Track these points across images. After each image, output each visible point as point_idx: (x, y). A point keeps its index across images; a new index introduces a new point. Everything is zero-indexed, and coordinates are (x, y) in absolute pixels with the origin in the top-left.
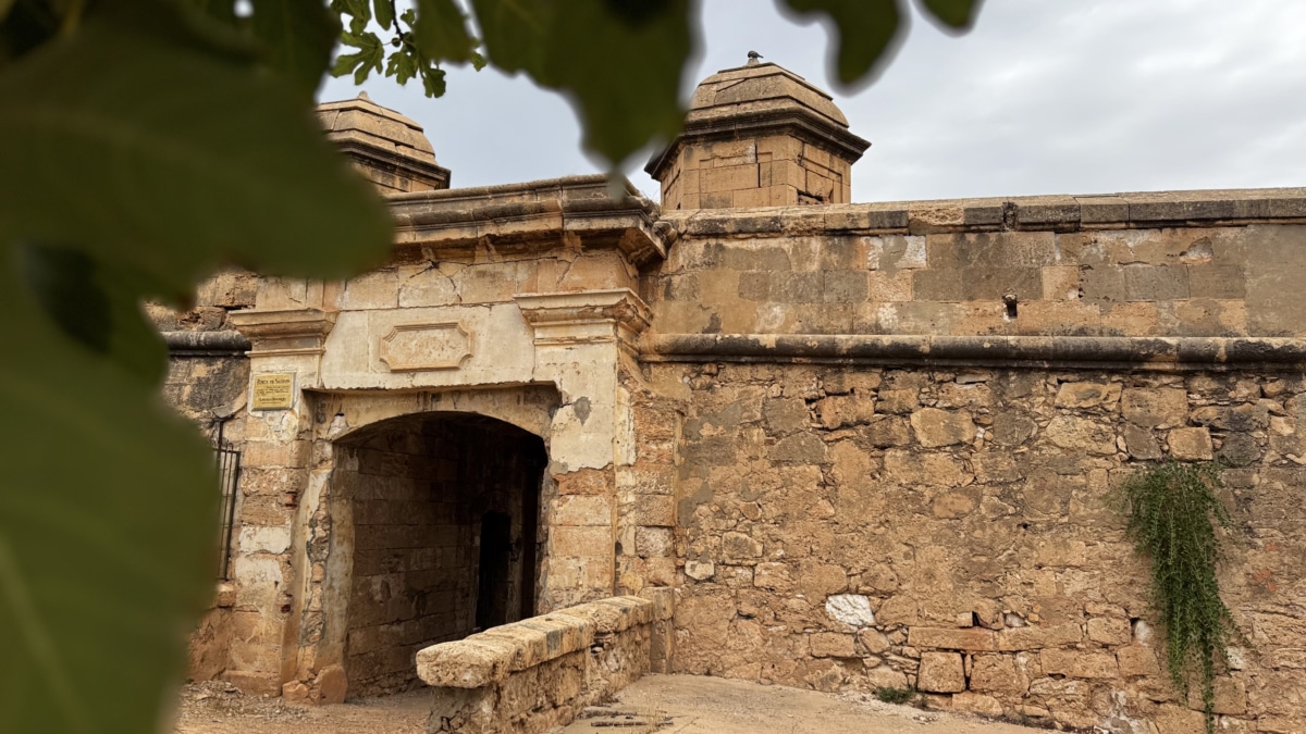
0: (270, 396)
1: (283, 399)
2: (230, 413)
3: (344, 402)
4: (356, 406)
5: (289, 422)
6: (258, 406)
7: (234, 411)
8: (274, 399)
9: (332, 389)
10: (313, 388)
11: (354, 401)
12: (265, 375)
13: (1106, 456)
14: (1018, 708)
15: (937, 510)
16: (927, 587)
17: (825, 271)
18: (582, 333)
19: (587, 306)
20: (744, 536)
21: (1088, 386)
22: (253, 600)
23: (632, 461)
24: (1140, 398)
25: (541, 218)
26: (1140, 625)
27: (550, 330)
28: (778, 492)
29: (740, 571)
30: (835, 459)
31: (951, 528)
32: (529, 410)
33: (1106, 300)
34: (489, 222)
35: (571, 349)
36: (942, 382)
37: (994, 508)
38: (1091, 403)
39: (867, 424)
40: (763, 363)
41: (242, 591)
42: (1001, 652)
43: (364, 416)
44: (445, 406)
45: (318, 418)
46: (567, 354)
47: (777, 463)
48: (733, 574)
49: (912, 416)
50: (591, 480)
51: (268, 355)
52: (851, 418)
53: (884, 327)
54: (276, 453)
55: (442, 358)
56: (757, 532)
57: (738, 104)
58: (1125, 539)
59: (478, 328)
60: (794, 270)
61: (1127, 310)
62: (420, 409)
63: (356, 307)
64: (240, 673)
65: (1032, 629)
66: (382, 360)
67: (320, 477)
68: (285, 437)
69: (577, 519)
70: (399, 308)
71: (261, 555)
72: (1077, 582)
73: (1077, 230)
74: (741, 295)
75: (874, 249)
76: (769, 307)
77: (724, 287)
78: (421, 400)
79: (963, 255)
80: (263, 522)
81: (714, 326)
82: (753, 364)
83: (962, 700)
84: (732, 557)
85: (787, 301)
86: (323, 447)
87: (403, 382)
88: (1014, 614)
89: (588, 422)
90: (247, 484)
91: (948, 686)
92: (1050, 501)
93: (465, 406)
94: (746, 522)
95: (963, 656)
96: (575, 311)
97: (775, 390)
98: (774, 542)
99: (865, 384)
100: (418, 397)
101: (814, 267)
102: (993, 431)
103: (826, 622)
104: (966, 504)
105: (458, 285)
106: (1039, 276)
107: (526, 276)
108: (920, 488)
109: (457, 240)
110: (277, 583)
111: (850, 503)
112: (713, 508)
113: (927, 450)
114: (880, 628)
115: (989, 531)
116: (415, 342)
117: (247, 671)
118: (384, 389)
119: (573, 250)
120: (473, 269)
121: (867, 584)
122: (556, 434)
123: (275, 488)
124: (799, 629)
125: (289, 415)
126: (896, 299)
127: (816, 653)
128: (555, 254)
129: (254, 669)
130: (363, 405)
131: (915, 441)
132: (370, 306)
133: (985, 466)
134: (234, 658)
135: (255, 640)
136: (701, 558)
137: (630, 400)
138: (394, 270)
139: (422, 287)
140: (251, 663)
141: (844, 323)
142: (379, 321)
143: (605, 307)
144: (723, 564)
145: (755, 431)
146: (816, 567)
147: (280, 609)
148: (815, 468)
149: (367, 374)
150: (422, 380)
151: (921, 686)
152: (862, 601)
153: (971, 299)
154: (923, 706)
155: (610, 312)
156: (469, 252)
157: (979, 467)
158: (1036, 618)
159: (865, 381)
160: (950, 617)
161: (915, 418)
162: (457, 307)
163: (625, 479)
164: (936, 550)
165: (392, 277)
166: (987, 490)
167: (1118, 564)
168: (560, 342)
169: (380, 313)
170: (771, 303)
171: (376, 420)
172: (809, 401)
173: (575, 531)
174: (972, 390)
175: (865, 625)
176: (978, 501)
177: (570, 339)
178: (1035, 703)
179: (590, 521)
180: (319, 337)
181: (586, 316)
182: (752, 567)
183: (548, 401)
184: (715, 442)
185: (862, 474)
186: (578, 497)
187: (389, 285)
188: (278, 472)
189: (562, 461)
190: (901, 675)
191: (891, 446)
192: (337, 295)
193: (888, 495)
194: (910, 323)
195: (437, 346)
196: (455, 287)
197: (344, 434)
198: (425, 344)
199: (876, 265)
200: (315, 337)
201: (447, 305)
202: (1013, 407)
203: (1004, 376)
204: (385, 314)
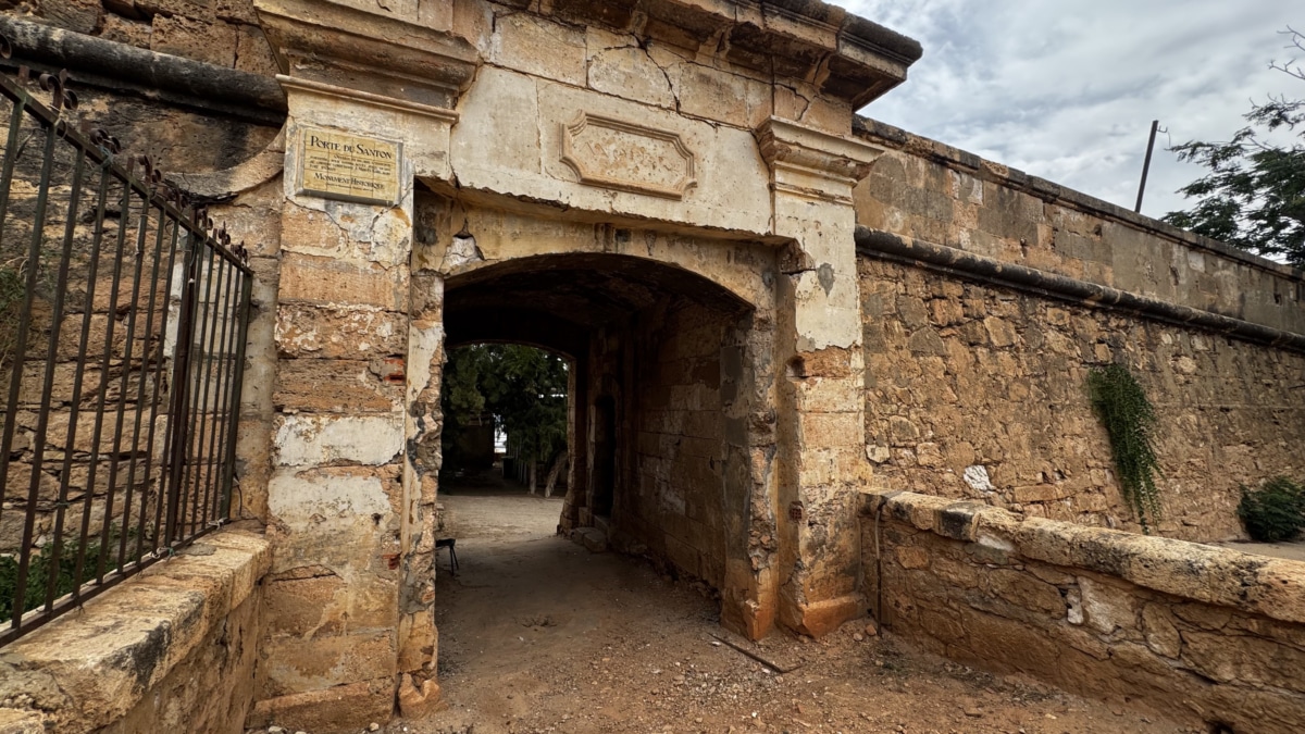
0: (345, 174)
1: (379, 186)
2: (223, 190)
3: (471, 216)
4: (494, 227)
5: (391, 232)
6: (312, 187)
7: (234, 189)
8: (354, 181)
9: (472, 189)
10: (438, 180)
11: (489, 218)
12: (327, 131)
13: (1076, 360)
15: (1011, 394)
16: (1019, 456)
17: (928, 190)
18: (827, 188)
20: (905, 420)
21: (1058, 311)
22: (319, 555)
24: (1080, 323)
25: (816, 26)
27: (791, 175)
28: (920, 379)
29: (906, 452)
30: (950, 352)
31: (1020, 409)
32: (739, 272)
33: (1063, 254)
34: (755, 7)
35: (812, 204)
36: (994, 296)
38: (1061, 322)
39: (961, 324)
40: (891, 261)
41: (289, 541)
42: (1059, 500)
43: (510, 246)
44: (635, 249)
45: (423, 234)
46: (809, 209)
47: (915, 353)
48: (902, 455)
49: (985, 321)
50: (838, 361)
51: (335, 96)
52: (953, 319)
53: (967, 245)
54: (361, 282)
55: (654, 179)
56: (913, 416)
58: (1092, 415)
59: (700, 149)
60: (908, 182)
61: (1073, 263)
62: (601, 248)
63: (515, 65)
64: (296, 699)
65: (1069, 481)
66: (567, 161)
67: (428, 333)
68: (381, 255)
69: (825, 405)
70: (588, 88)
71: (337, 469)
72: (1081, 447)
74: (872, 194)
75: (956, 181)
76: (893, 211)
78: (601, 235)
79: (1001, 203)
80: (339, 409)
82: (884, 260)
84: (900, 440)
85: (904, 210)
86: (431, 284)
87: (596, 201)
88: (1059, 471)
89: (832, 292)
90: (291, 334)
92: (1059, 389)
93: (663, 254)
94: (904, 406)
96: (828, 160)
97: (901, 287)
98: (925, 424)
99: (955, 292)
100: (596, 230)
101: (921, 185)
102: (1025, 338)
103: (967, 490)
104: (1024, 391)
105: (676, 83)
106: (1036, 229)
107: (758, 100)
108: (999, 378)
110: (377, 518)
111: (965, 390)
112: (879, 393)
113: (998, 349)
114: (998, 491)
115: (1037, 411)
116: (613, 147)
117: (315, 691)
119: (813, 86)
120: (694, 69)
121: (985, 456)
122: (802, 303)
123: (363, 346)
126: (969, 226)
129: (330, 683)
130: (506, 228)
131: (990, 341)
132: (539, 72)
133: (1027, 363)
134: (275, 674)
135: (331, 628)
136: (878, 442)
138: (582, 29)
139: (621, 68)
140: (322, 674)
141: (944, 238)
142: (555, 99)
143: (858, 164)
144: (894, 446)
145: (895, 323)
146: (956, 445)
147: (387, 562)
148: (939, 359)
149: (538, 177)
150: (626, 204)
152: (984, 470)
153: (1006, 237)
155: (858, 171)
156: (691, 43)
157: (1024, 364)
158: (1069, 473)
159: (954, 289)
160: (1033, 477)
161: (987, 322)
162: (673, 114)
163: (856, 361)
164: (1017, 427)
165: (575, 38)
166: (1032, 381)
167: (1093, 432)
168: (803, 193)
169: (557, 87)
170: (893, 207)
171: (532, 254)
172: (924, 300)
173: (825, 418)
174: (1009, 305)
175: (989, 489)
176: (1029, 388)
177: (815, 192)
179: (839, 408)
180: (452, 91)
182: (914, 449)
183: (761, 264)
184: (869, 330)
185: (967, 366)
186: (826, 380)
187: (572, 49)
188: (370, 317)
189: (808, 337)
191: (978, 344)
192: (479, 34)
193: (984, 383)
194: (977, 247)
195: (646, 161)
196: (671, 86)
197: (473, 268)
198: (628, 152)
199: (957, 195)
200: (444, 91)
201: (660, 107)
202: (1030, 321)
203: (1023, 298)
204: (566, 91)
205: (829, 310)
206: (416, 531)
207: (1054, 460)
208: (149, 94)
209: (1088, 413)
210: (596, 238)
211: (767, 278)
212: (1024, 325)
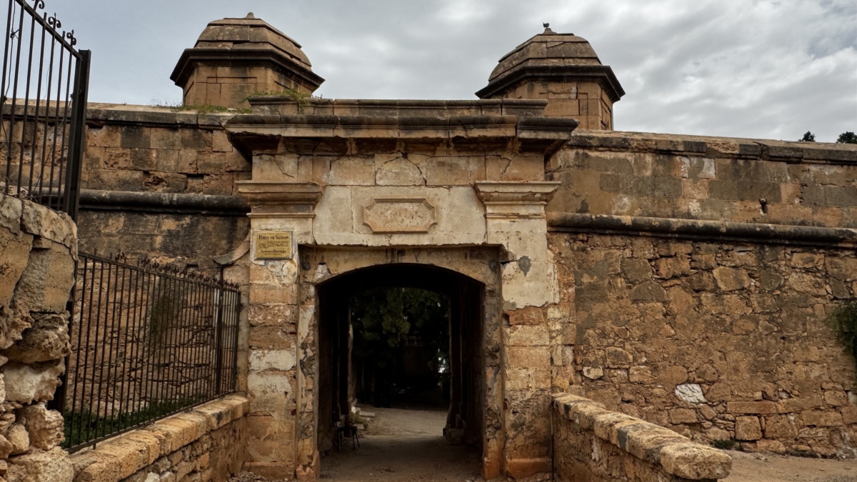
0: (271, 249)
1: (284, 252)
2: (230, 261)
3: (325, 254)
4: (335, 258)
5: (289, 270)
6: (260, 256)
7: (234, 259)
8: (275, 251)
9: (323, 245)
10: (307, 244)
11: (334, 254)
12: (264, 232)
13: (823, 297)
14: (794, 446)
15: (734, 329)
16: (735, 377)
17: (655, 176)
18: (523, 211)
19: (530, 192)
20: (620, 349)
21: (807, 255)
22: (265, 407)
23: (557, 301)
24: (836, 263)
25: (500, 127)
26: (850, 394)
27: (497, 207)
28: (638, 320)
29: (619, 372)
30: (672, 298)
31: (744, 340)
32: (474, 264)
33: (815, 205)
34: (460, 128)
35: (514, 222)
36: (728, 251)
37: (766, 328)
38: (810, 265)
39: (686, 276)
40: (618, 235)
41: (254, 401)
42: (780, 414)
43: (344, 266)
44: (408, 259)
45: (304, 266)
46: (511, 225)
47: (635, 301)
48: (615, 374)
49: (714, 272)
50: (534, 315)
51: (267, 217)
52: (678, 272)
53: (693, 213)
54: (278, 293)
55: (412, 224)
56: (628, 346)
57: (564, 58)
58: (837, 344)
59: (440, 203)
60: (635, 174)
61: (826, 211)
62: (389, 261)
63: (341, 183)
64: (258, 464)
65: (795, 399)
66: (365, 224)
67: (308, 311)
68: (286, 281)
69: (524, 342)
70: (376, 185)
71: (271, 372)
72: (816, 372)
73: (799, 162)
74: (601, 188)
75: (685, 165)
76: (621, 198)
77: (590, 183)
78: (389, 254)
79: (737, 173)
80: (271, 347)
81: (584, 209)
82: (612, 235)
83: (762, 444)
84: (614, 364)
85: (632, 194)
86: (308, 288)
87: (382, 241)
88: (784, 391)
89: (529, 274)
90: (254, 317)
91: (754, 436)
92: (796, 323)
93: (424, 260)
94: (620, 340)
95: (759, 417)
96: (520, 195)
97: (628, 253)
98: (639, 352)
99: (683, 250)
100: (387, 252)
101: (648, 173)
102: (760, 281)
103: (677, 402)
104: (751, 326)
105: (424, 171)
106: (779, 188)
107: (476, 168)
108: (723, 316)
109: (433, 138)
110: (286, 393)
111: (684, 327)
112: (597, 331)
113: (725, 293)
114: (710, 403)
115: (765, 342)
116: (390, 212)
117: (265, 462)
118: (367, 246)
119: (512, 151)
120: (435, 160)
121: (699, 377)
122: (506, 282)
123: (279, 320)
124: (661, 407)
125: (288, 264)
126: (698, 197)
127: (674, 422)
128: (499, 153)
129: (270, 460)
130: (341, 258)
131: (717, 287)
132: (352, 183)
133: (759, 303)
134: (251, 453)
135: (270, 437)
136: (594, 365)
137: (554, 259)
138: (373, 156)
139: (394, 171)
140: (267, 455)
141: (669, 211)
142: (360, 194)
143: (543, 194)
144: (608, 368)
145: (619, 280)
146: (668, 368)
147: (290, 413)
148: (659, 304)
149: (352, 234)
150: (397, 240)
151: (739, 437)
152: (697, 387)
153: (742, 200)
154: (741, 449)
155: (545, 197)
156: (432, 147)
157: (755, 304)
158: (797, 393)
159: (683, 249)
160: (750, 395)
161: (716, 273)
162: (423, 187)
163: (553, 313)
164: (737, 355)
165: (369, 162)
166: (761, 317)
167: (836, 359)
168: (506, 216)
169: (361, 188)
170: (621, 195)
171: (354, 269)
172: (650, 260)
173: (524, 350)
174: (745, 256)
175: (700, 402)
176: (757, 323)
177: (514, 215)
178: (802, 443)
179: (535, 343)
180: (312, 204)
181: (529, 199)
182: (627, 370)
183: (488, 258)
184: (593, 287)
185: (689, 307)
186: (525, 327)
187: (367, 168)
188: (282, 308)
189: (511, 301)
190: (725, 431)
191: (704, 290)
192: (324, 173)
193: (705, 321)
194: (708, 213)
195: (408, 215)
196: (421, 172)
197: (326, 279)
198: (398, 213)
199: (686, 175)
200: (309, 205)
201: (415, 185)
202: (769, 267)
203: (763, 248)
204: (365, 189)
205: (526, 284)
206: (304, 402)
207: (780, 382)
208: (204, 213)
209: (831, 343)
210: (387, 256)
211: (492, 266)
212: (762, 271)
